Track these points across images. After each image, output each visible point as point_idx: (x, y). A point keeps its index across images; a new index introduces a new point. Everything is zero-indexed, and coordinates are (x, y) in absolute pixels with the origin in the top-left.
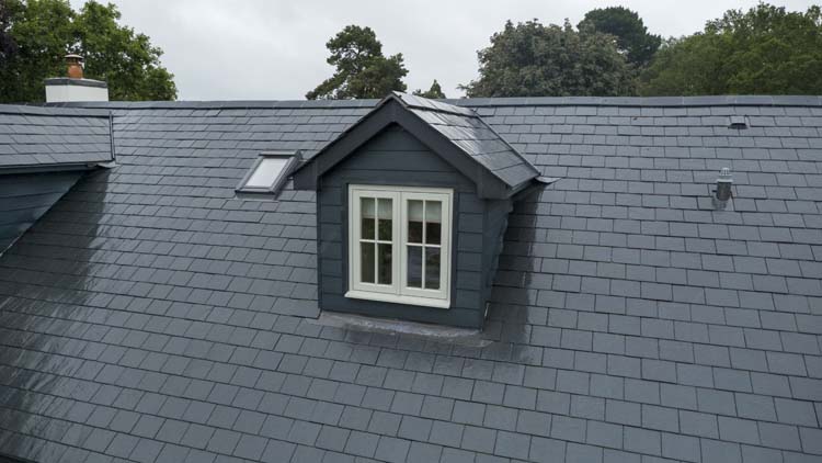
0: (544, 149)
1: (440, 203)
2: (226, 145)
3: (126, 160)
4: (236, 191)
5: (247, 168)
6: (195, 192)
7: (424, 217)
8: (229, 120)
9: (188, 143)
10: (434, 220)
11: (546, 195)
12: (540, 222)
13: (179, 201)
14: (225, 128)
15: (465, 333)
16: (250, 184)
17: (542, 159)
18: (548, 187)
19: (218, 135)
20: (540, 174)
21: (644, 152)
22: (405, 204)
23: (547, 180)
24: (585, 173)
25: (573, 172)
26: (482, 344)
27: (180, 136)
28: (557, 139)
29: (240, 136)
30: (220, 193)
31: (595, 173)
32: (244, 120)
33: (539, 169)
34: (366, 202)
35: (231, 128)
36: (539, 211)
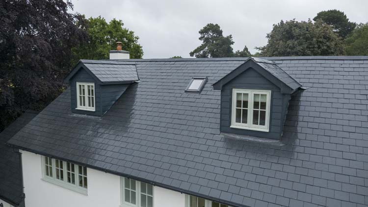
0: (303, 76)
1: (266, 95)
2: (179, 74)
3: (144, 80)
4: (185, 91)
5: (188, 83)
6: (170, 91)
7: (260, 100)
8: (179, 65)
9: (165, 74)
10: (263, 101)
11: (304, 94)
12: (302, 103)
13: (165, 94)
14: (178, 68)
15: (274, 141)
16: (189, 89)
17: (302, 80)
18: (305, 91)
19: (175, 71)
20: (302, 86)
21: (345, 78)
22: (253, 95)
23: (305, 88)
24: (321, 85)
25: (315, 85)
26: (281, 145)
27: (162, 71)
28: (309, 72)
29: (184, 71)
30: (178, 91)
31: (324, 86)
32: (184, 65)
33: (301, 84)
34: (238, 94)
35: (180, 68)
36: (301, 100)
